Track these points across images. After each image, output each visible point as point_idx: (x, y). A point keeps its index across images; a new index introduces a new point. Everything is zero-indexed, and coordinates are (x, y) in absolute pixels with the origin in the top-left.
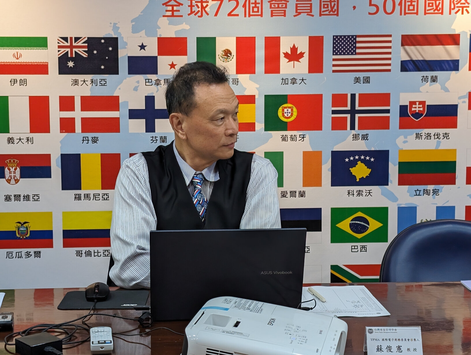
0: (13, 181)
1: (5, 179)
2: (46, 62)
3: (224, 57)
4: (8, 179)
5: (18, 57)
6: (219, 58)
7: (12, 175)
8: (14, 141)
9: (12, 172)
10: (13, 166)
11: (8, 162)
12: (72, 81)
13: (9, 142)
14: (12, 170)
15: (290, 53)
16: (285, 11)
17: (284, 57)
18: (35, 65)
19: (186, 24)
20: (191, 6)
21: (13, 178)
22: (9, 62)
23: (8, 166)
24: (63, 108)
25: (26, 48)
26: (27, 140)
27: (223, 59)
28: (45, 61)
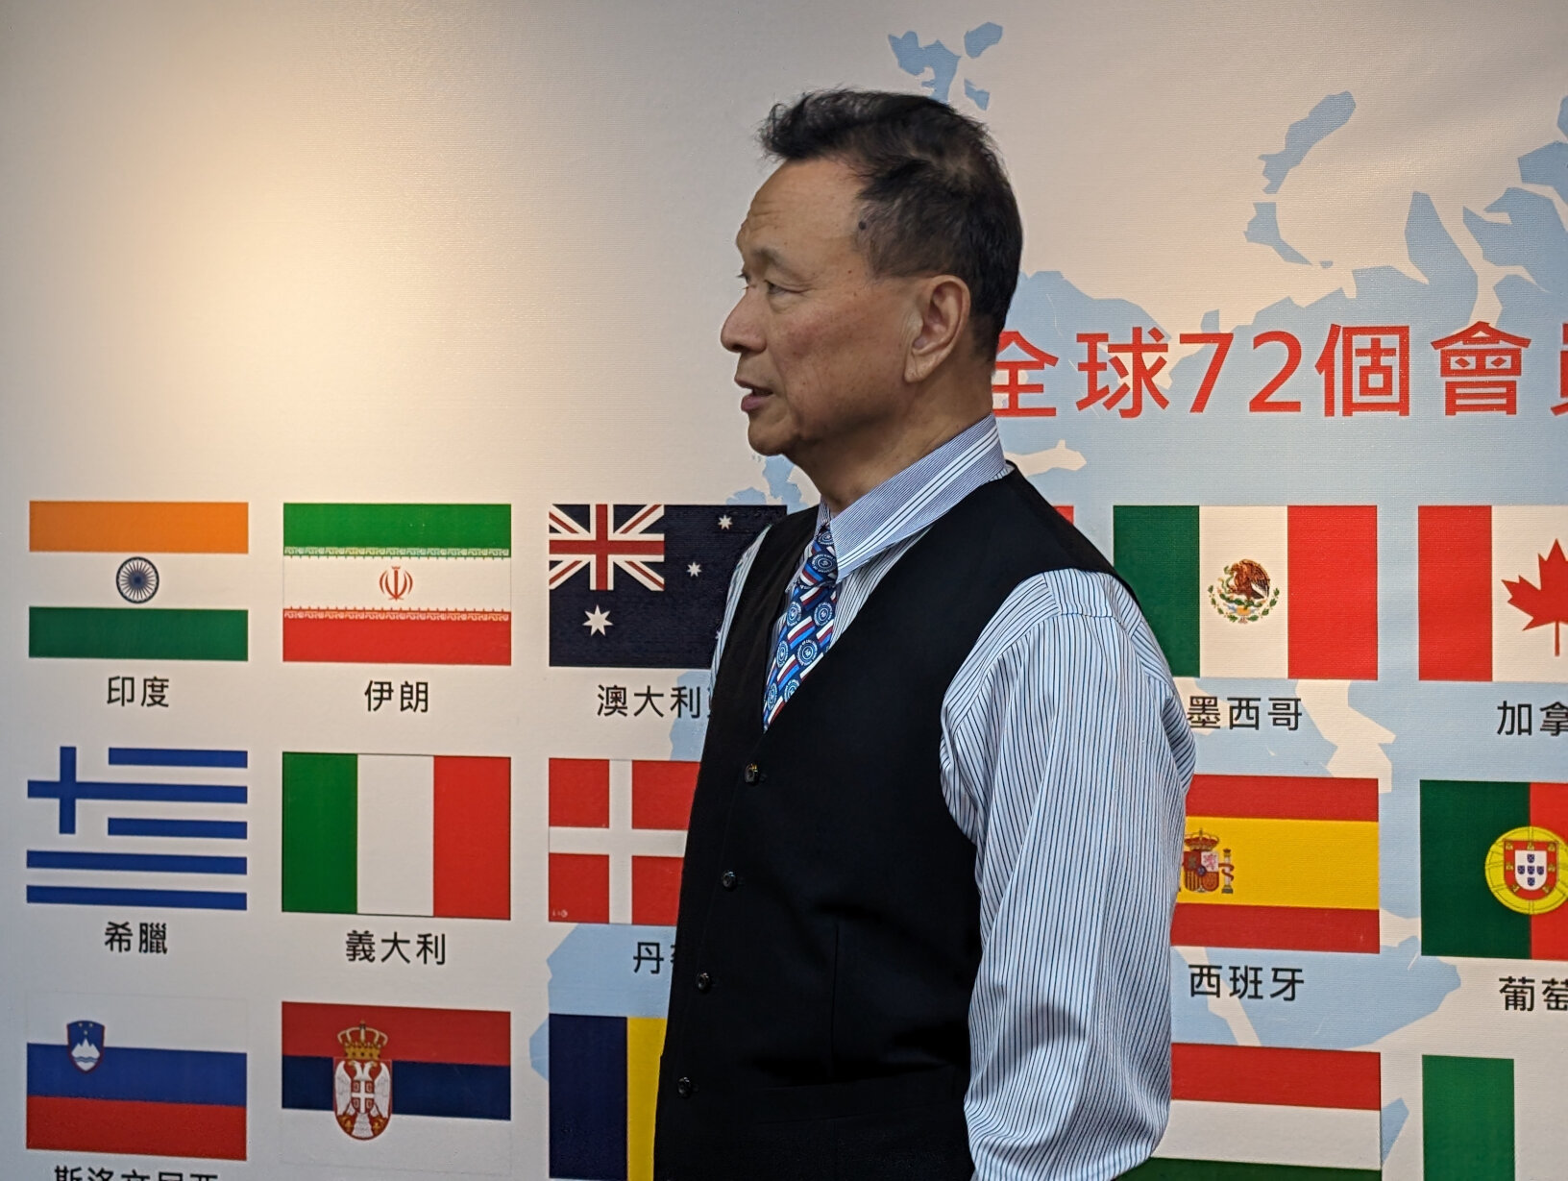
0: (362, 1125)
1: (332, 1113)
2: (503, 613)
3: (1236, 597)
4: (345, 1114)
5: (399, 591)
6: (1214, 602)
7: (363, 1095)
8: (371, 950)
9: (363, 1084)
10: (367, 1056)
11: (349, 1038)
12: (600, 696)
13: (354, 950)
14: (363, 1074)
15: (1536, 581)
16: (1511, 386)
17: (1511, 602)
18: (461, 622)
19: (1067, 447)
20: (1092, 366)
21: (363, 1109)
22: (364, 611)
23: (346, 1055)
24: (559, 815)
25: (430, 550)
26: (421, 946)
27: (1231, 605)
28: (498, 609)
